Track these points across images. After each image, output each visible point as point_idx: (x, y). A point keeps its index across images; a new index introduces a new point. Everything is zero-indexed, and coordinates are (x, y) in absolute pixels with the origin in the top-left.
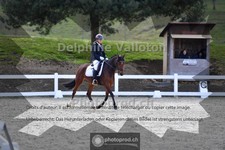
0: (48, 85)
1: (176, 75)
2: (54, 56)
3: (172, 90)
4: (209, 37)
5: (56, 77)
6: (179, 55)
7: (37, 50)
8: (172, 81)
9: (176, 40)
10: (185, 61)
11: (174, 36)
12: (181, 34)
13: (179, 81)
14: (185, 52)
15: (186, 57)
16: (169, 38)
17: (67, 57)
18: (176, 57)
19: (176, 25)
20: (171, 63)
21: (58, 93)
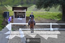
0: (49, 27)
2: (51, 18)
5: (51, 24)
7: (46, 16)
17: (55, 18)
18: (15, 17)
21: (52, 29)
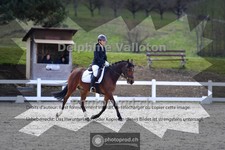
1: (39, 79)
3: (36, 95)
4: (72, 42)
6: (42, 60)
8: (35, 86)
9: (39, 45)
10: (49, 66)
11: (37, 41)
12: (44, 38)
13: (43, 86)
14: (48, 57)
15: (49, 62)
16: (32, 43)
18: (39, 62)
19: (38, 29)
20: (34, 67)
